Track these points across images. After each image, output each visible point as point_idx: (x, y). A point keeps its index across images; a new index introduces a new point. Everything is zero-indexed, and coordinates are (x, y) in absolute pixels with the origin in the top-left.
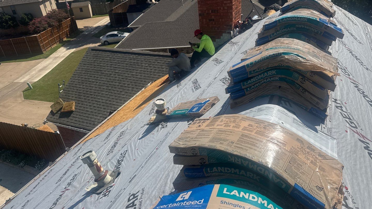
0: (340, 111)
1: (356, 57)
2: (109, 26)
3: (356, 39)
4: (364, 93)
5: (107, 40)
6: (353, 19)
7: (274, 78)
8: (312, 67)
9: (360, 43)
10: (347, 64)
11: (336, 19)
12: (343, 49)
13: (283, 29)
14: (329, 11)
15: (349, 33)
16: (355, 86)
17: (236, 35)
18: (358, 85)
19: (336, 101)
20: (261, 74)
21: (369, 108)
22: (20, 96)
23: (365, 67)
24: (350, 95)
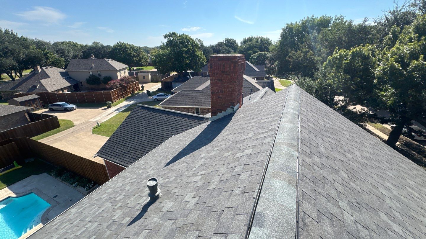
2: (160, 89)
22: (90, 131)
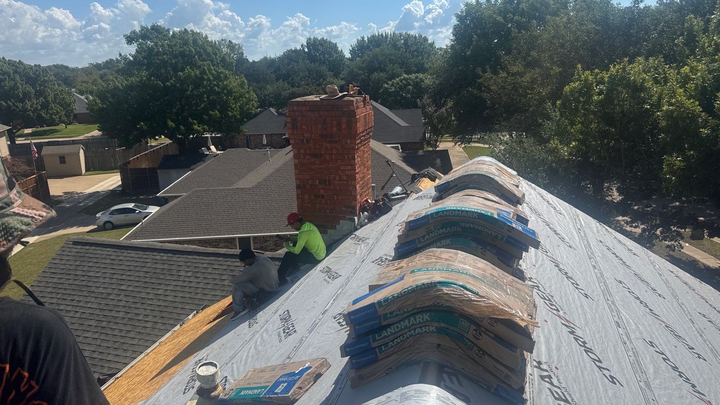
0: (548, 385)
1: (566, 273)
2: (118, 192)
3: (563, 239)
4: (586, 343)
5: (110, 219)
6: (556, 204)
7: (428, 327)
8: (491, 310)
9: (570, 247)
10: (553, 288)
11: (528, 204)
12: (543, 260)
13: (438, 229)
14: (515, 195)
15: (550, 228)
16: (569, 332)
17: (363, 224)
18: (574, 330)
19: (541, 366)
20: (403, 320)
21: (597, 374)
23: (583, 292)
24: (563, 349)
